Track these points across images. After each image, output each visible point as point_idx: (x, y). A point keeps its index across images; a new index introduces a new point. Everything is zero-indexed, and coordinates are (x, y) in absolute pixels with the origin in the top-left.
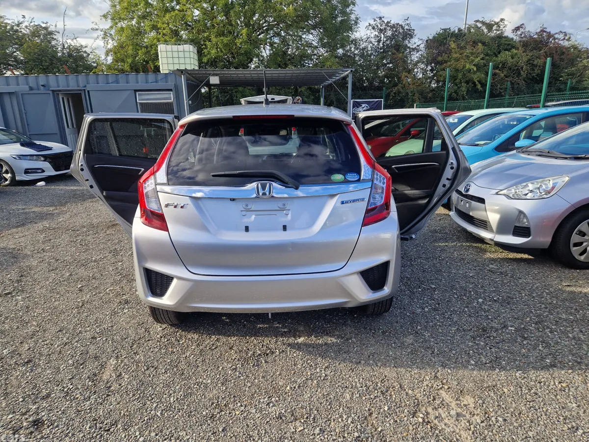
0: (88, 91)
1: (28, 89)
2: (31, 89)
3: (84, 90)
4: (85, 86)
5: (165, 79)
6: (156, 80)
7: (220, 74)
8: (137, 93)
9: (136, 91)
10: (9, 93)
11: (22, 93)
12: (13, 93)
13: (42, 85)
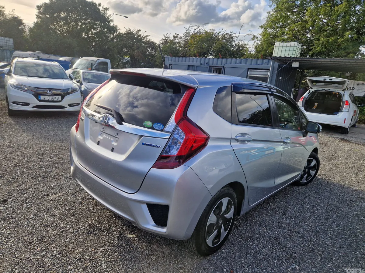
0: (225, 67)
1: (200, 64)
2: (201, 64)
3: (224, 67)
4: (224, 65)
5: (267, 63)
6: (262, 63)
7: (301, 61)
8: (249, 70)
9: (249, 69)
10: (192, 66)
11: (197, 66)
12: (193, 66)
13: (206, 63)
